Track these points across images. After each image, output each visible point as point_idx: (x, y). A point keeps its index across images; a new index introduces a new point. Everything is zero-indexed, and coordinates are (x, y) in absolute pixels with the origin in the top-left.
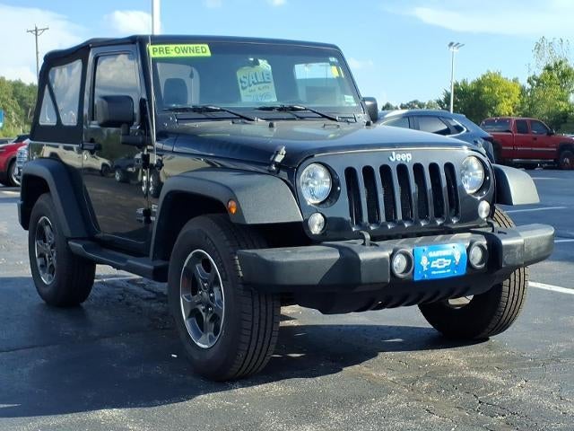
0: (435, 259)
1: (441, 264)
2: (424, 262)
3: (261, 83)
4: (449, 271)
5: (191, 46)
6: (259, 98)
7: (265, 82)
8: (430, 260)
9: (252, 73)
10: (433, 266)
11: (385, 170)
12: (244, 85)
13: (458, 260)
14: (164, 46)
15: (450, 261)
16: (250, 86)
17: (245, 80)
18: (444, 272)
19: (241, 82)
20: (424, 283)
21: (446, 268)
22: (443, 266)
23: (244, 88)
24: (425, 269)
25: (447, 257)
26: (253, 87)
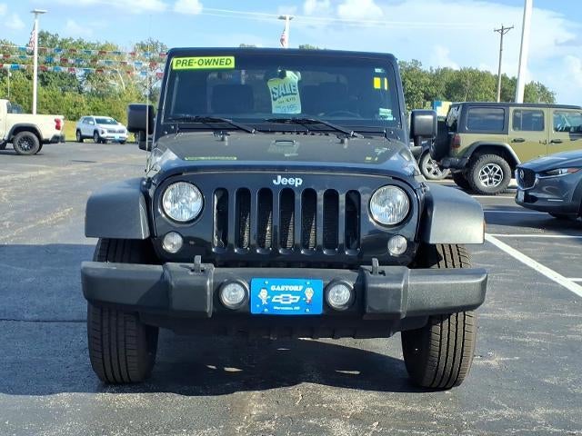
0: (279, 293)
1: (286, 299)
2: (263, 295)
3: (289, 94)
4: (298, 308)
5: (216, 58)
6: (287, 109)
7: (292, 94)
8: (271, 294)
9: (281, 85)
10: (274, 300)
11: (266, 194)
12: (275, 97)
13: (309, 298)
14: (188, 59)
15: (298, 298)
16: (280, 97)
17: (276, 91)
18: (291, 308)
19: (273, 93)
20: (262, 317)
21: (293, 305)
22: (290, 303)
23: (275, 99)
24: (264, 302)
25: (293, 293)
26: (283, 98)
